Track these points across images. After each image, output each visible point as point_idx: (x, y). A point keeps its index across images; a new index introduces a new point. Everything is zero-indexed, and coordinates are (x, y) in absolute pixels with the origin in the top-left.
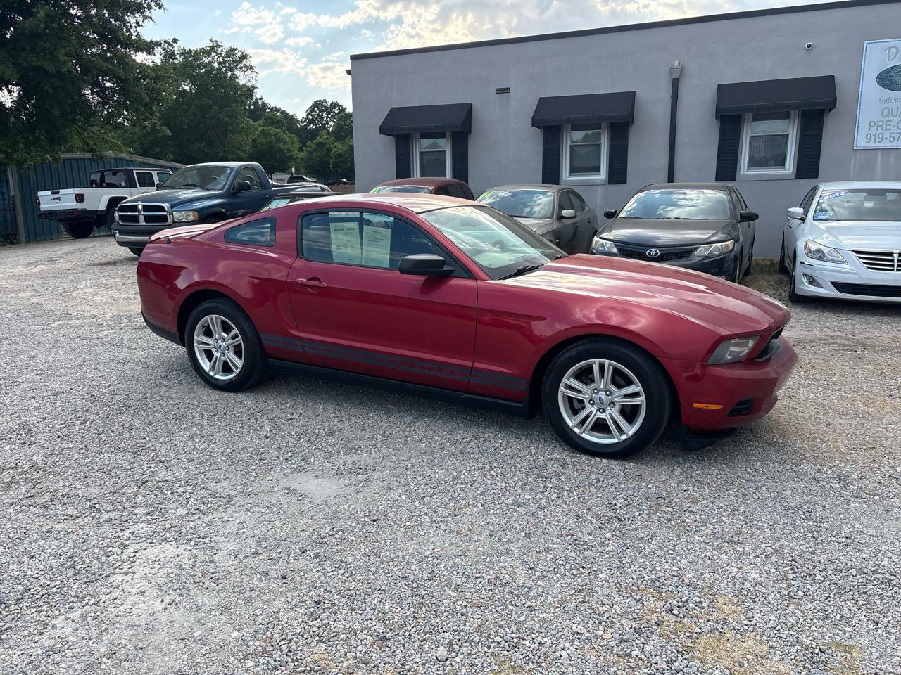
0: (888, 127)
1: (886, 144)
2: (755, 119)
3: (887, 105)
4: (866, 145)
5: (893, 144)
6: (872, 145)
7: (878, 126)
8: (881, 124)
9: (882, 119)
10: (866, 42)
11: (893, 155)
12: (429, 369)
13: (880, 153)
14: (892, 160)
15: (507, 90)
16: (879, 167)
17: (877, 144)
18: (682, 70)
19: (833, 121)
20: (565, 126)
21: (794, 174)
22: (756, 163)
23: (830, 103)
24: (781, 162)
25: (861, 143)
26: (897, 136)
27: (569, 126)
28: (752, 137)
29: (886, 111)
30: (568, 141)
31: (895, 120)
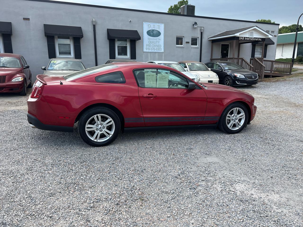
0: (150, 46)
1: (150, 51)
2: (118, 41)
3: (150, 40)
5: (152, 51)
6: (147, 51)
8: (149, 45)
9: (149, 44)
10: (144, 22)
12: (192, 119)
13: (149, 53)
14: (152, 55)
15: (28, 19)
16: (149, 57)
17: (148, 51)
18: (96, 22)
19: (138, 43)
20: (55, 36)
21: (130, 58)
22: (119, 54)
23: (139, 38)
24: (126, 54)
25: (145, 50)
26: (152, 49)
27: (57, 36)
28: (118, 46)
29: (149, 42)
30: (57, 42)
31: (152, 44)
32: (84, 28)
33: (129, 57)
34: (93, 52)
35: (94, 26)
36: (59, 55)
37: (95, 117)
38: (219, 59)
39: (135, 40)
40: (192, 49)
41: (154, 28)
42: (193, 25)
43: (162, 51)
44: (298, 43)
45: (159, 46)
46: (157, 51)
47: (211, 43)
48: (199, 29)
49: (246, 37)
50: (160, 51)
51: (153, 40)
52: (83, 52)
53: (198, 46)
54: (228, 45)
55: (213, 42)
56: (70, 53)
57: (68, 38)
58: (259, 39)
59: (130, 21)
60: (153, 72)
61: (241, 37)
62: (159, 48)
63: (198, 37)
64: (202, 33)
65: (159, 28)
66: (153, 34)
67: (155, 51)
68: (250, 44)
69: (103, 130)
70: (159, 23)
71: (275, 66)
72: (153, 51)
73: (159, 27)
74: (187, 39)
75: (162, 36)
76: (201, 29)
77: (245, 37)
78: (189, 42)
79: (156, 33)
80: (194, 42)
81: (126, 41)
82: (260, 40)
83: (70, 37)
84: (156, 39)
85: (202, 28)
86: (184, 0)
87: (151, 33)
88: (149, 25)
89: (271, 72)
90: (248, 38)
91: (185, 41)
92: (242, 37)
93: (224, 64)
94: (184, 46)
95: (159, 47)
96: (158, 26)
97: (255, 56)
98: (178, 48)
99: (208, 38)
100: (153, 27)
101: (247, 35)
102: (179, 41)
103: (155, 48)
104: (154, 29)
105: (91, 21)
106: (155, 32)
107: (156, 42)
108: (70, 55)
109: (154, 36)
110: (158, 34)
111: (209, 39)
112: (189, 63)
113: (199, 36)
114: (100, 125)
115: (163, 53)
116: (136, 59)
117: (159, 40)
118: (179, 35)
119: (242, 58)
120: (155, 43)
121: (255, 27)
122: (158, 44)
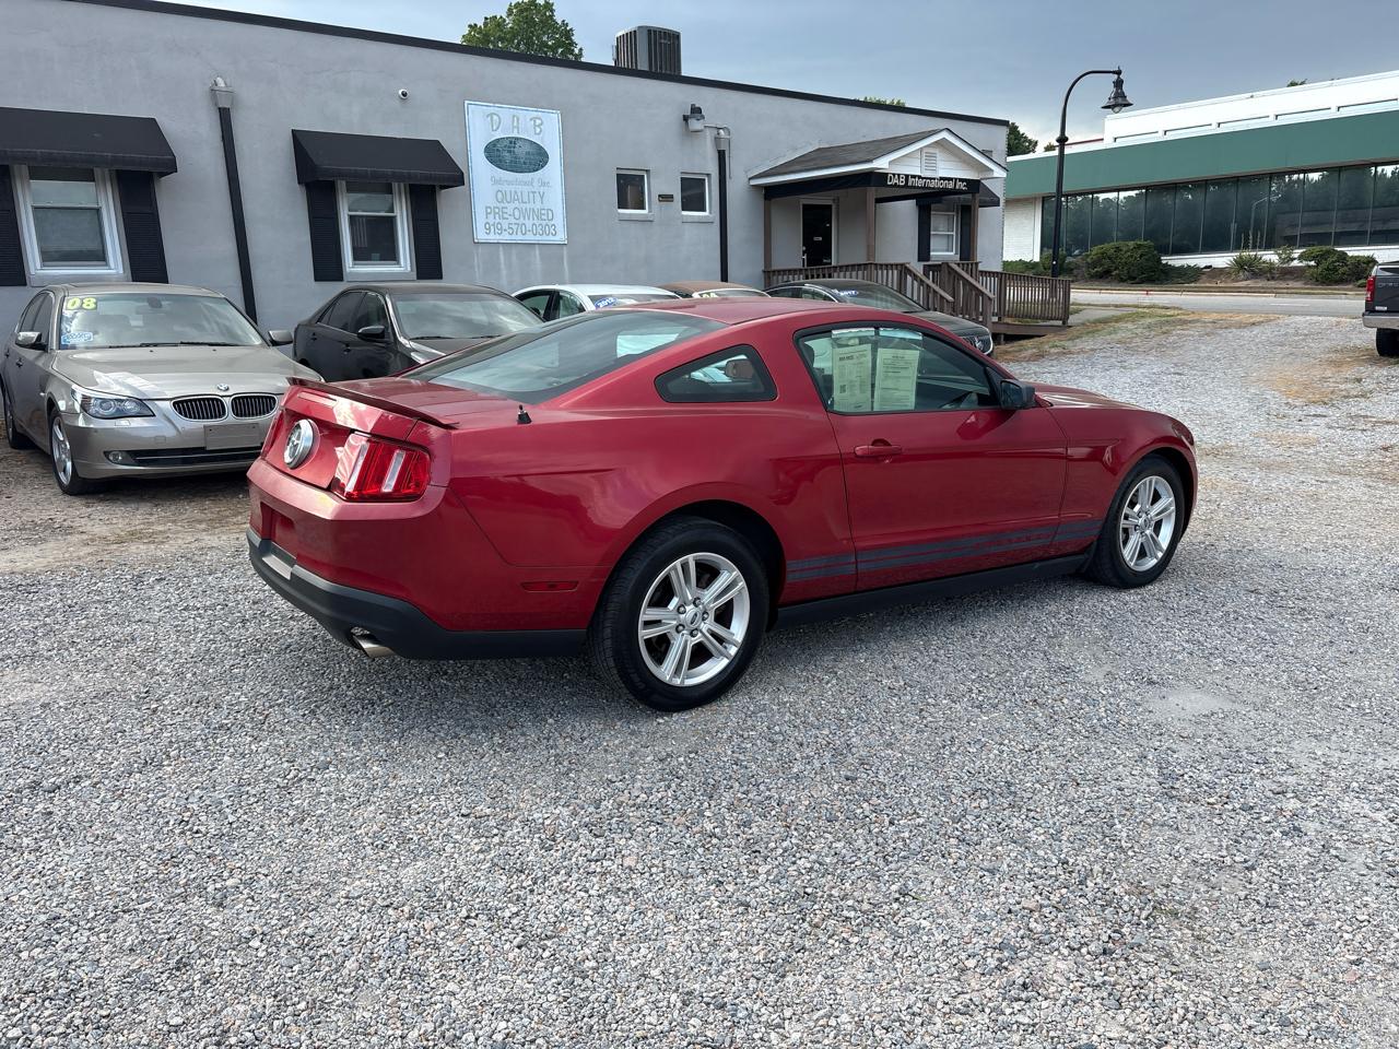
0: (505, 216)
1: (505, 237)
2: (349, 190)
3: (499, 187)
4: (487, 237)
5: (514, 237)
6: (493, 238)
7: (495, 213)
8: (497, 211)
9: (498, 205)
10: (466, 102)
11: (514, 251)
13: (501, 248)
14: (514, 258)
16: (503, 266)
17: (498, 237)
18: (230, 93)
19: (447, 200)
20: (16, 167)
21: (415, 273)
22: (360, 256)
23: (457, 178)
24: (391, 255)
25: (481, 235)
26: (515, 227)
27: (25, 169)
28: (351, 217)
29: (500, 195)
30: (28, 199)
31: (511, 207)
32: (168, 126)
33: (409, 269)
34: (230, 246)
35: (225, 117)
36: (43, 265)
37: (675, 568)
38: (801, 270)
39: (434, 186)
40: (687, 226)
41: (516, 130)
42: (686, 119)
43: (561, 236)
44: (1043, 198)
45: (544, 215)
46: (538, 237)
47: (761, 202)
48: (709, 135)
49: (914, 177)
50: (551, 237)
51: (512, 188)
52: (175, 246)
53: (710, 213)
54: (830, 206)
55: (771, 193)
56: (99, 256)
57: (87, 176)
58: (959, 183)
59: (404, 94)
60: (863, 340)
61: (894, 175)
62: (544, 223)
63: (708, 175)
64: (721, 156)
65: (538, 130)
66: (515, 156)
67: (530, 238)
68: (910, 204)
69: (704, 627)
70: (535, 105)
71: (1013, 293)
72: (519, 238)
73: (538, 126)
74: (663, 182)
75: (554, 170)
76: (717, 139)
77: (907, 176)
78: (672, 196)
79: (528, 153)
80: (692, 194)
81: (389, 191)
82: (961, 186)
83: (98, 172)
84: (525, 184)
85: (721, 131)
86: (533, 2)
87: (508, 155)
88: (491, 115)
89: (1000, 319)
90: (920, 177)
91: (653, 188)
92: (899, 175)
93: (846, 293)
94: (650, 212)
95: (545, 217)
96: (534, 119)
97: (932, 253)
98: (626, 224)
99: (750, 179)
100: (514, 127)
101: (914, 169)
102: (630, 189)
103: (526, 222)
104: (515, 135)
105: (207, 88)
106: (521, 150)
107: (531, 195)
108: (104, 263)
109: (516, 166)
110: (538, 159)
111: (753, 182)
112: (708, 294)
113: (713, 169)
114: (692, 606)
115: (565, 248)
116: (441, 278)
117: (544, 184)
118: (630, 163)
119: (902, 265)
120: (526, 199)
121: (945, 135)
122: (538, 205)
